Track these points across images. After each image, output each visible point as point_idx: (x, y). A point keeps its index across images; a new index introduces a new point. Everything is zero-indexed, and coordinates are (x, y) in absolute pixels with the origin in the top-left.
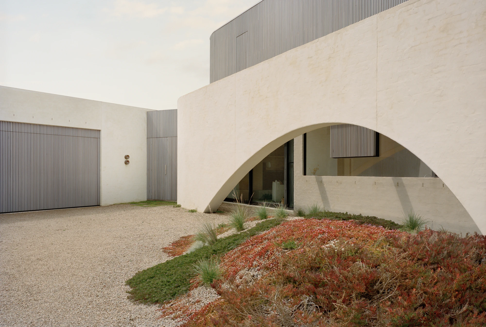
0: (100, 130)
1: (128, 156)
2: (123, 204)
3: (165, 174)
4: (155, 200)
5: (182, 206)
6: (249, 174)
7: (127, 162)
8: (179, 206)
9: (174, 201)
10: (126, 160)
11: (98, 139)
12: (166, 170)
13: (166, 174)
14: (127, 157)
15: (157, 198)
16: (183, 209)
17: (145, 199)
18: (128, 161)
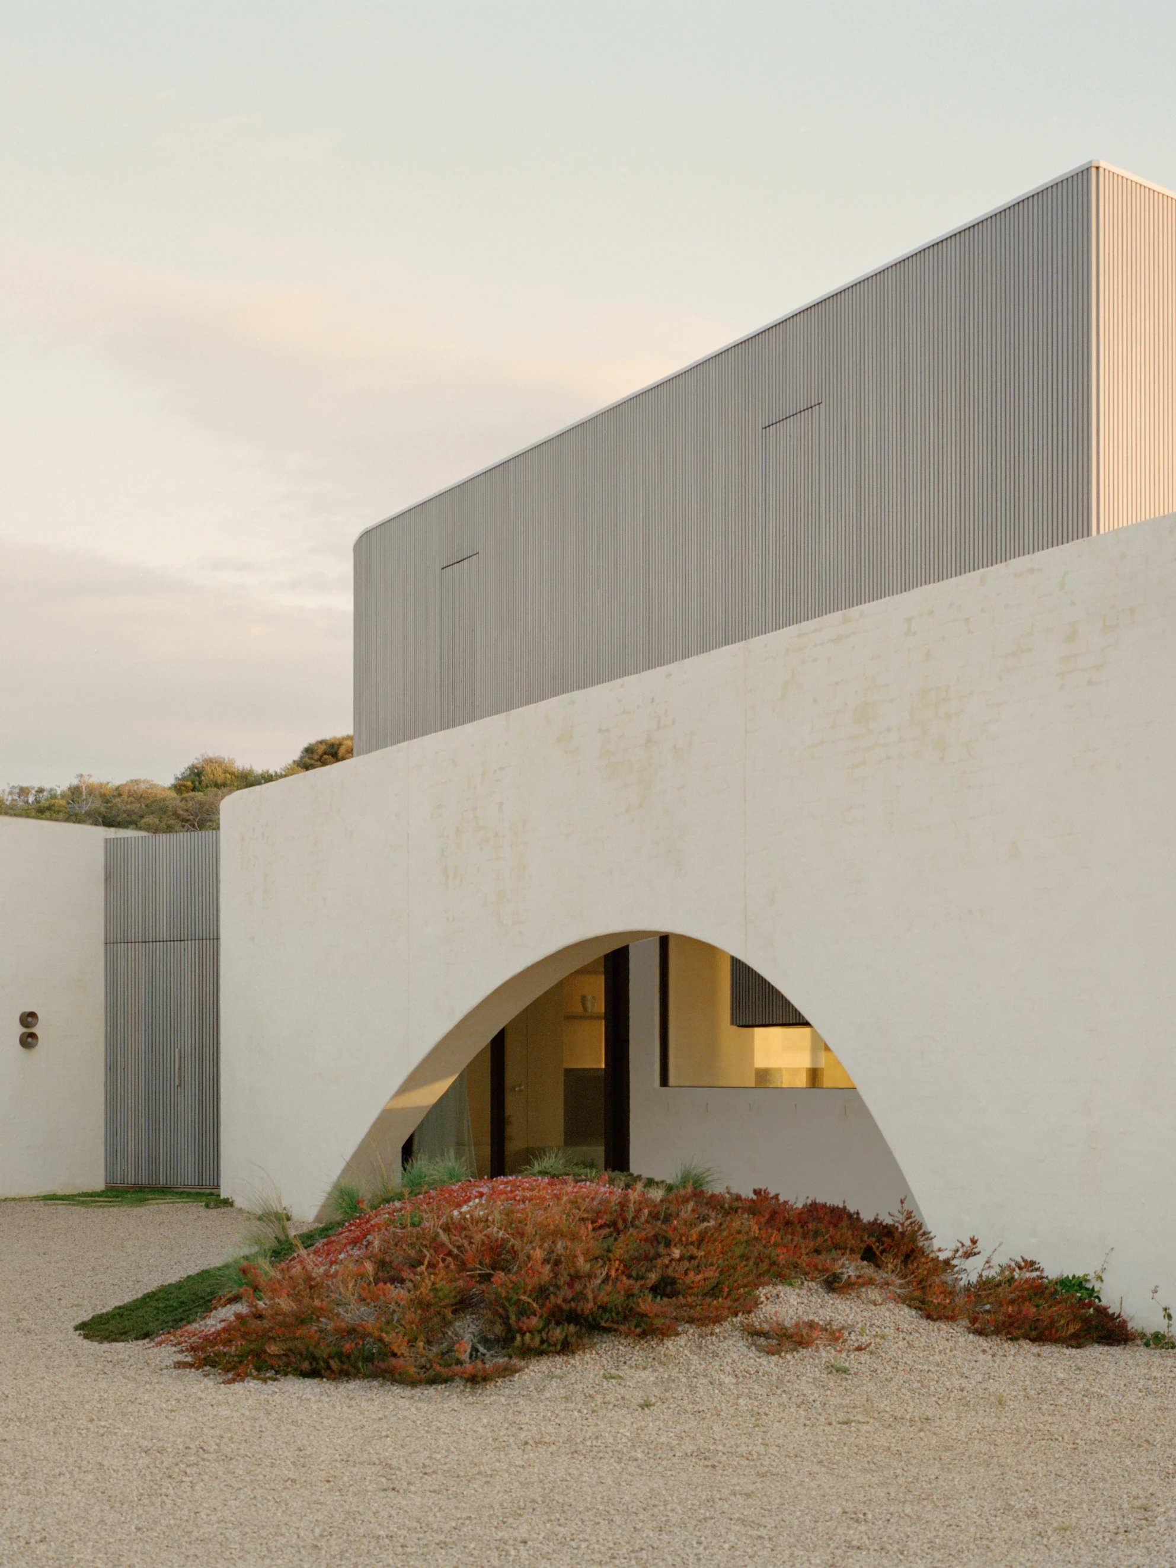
1: (32, 1015)
2: (14, 1199)
3: (177, 1083)
5: (237, 1205)
7: (28, 1040)
8: (226, 1203)
9: (207, 1191)
10: (24, 1030)
12: (180, 1069)
13: (180, 1085)
14: (28, 1019)
15: (144, 1181)
16: (240, 1210)
17: (100, 1185)
18: (33, 1035)
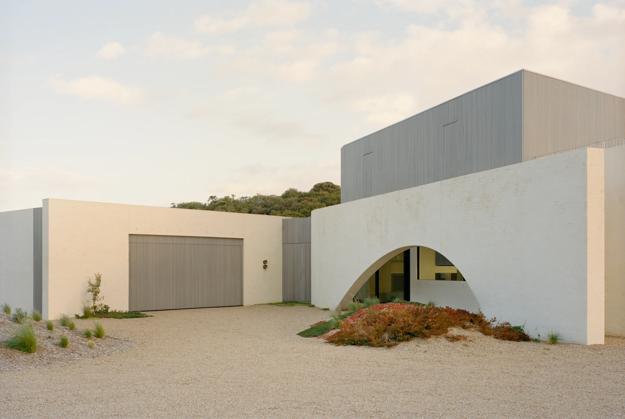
0: (242, 239)
1: (266, 261)
3: (300, 277)
4: (291, 302)
5: (316, 306)
6: (375, 275)
7: (265, 267)
8: (313, 306)
9: (307, 303)
10: (264, 265)
11: (241, 246)
12: (301, 274)
14: (265, 262)
15: (292, 300)
16: (317, 308)
17: (281, 301)
18: (266, 266)
